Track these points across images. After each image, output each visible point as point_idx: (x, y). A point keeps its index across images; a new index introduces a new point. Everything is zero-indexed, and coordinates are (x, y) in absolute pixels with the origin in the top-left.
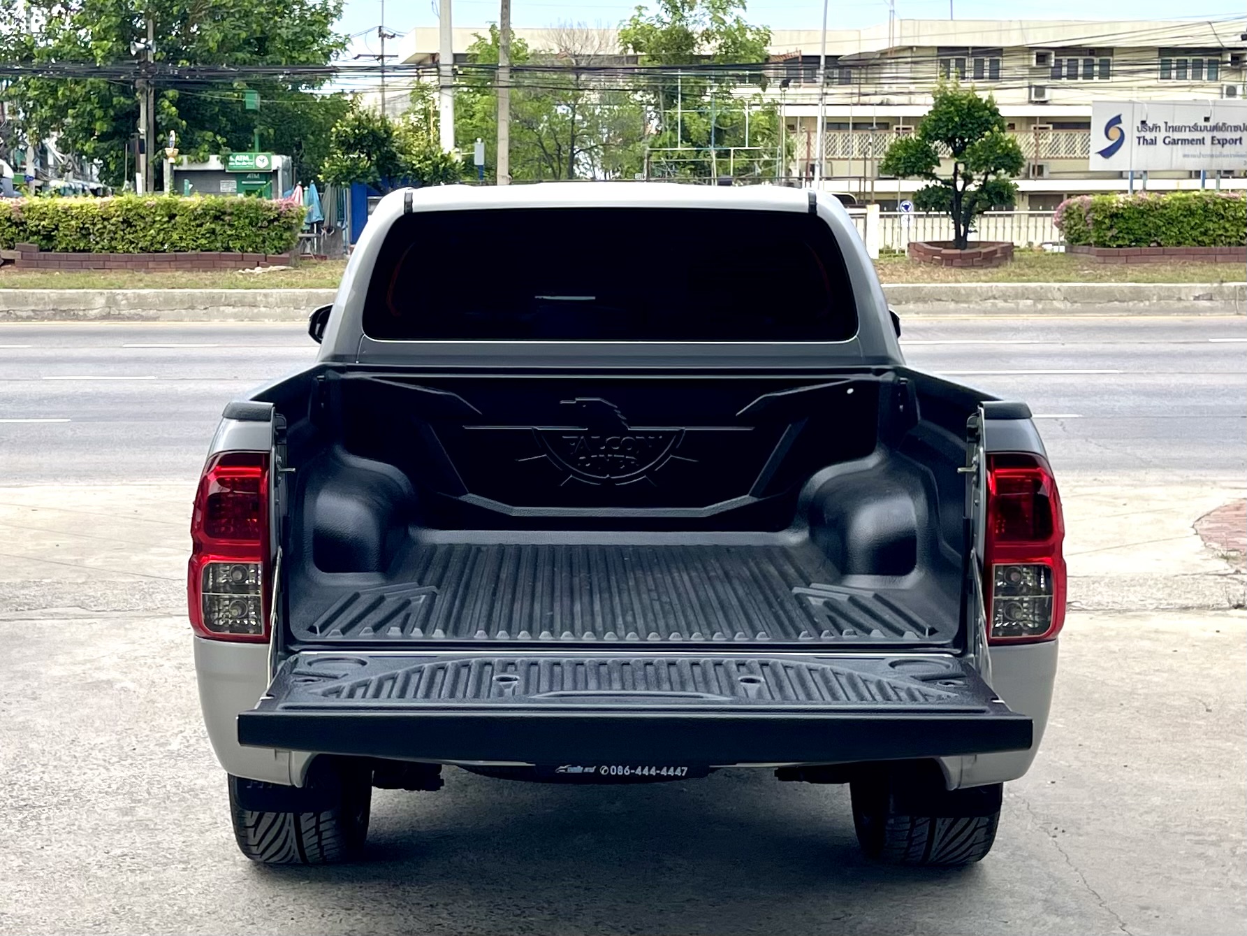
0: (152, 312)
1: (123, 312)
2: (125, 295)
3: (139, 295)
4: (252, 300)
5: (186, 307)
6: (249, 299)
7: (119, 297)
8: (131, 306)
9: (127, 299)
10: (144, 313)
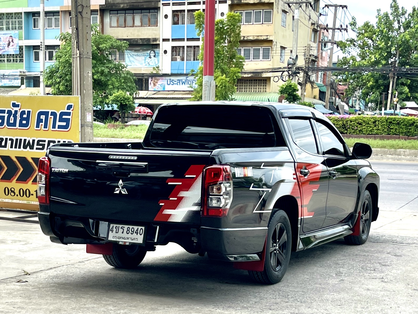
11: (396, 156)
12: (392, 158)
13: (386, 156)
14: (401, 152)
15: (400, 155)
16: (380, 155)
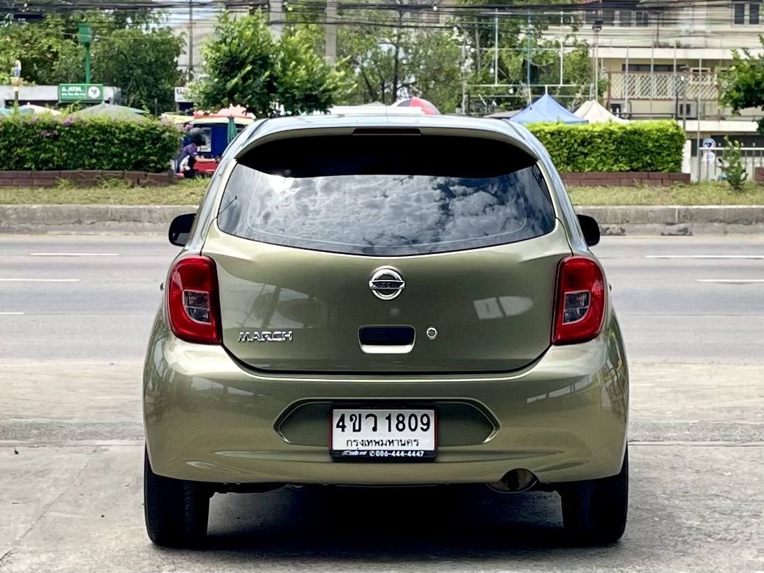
0: (40, 226)
1: (12, 226)
2: (16, 209)
3: (28, 209)
4: (136, 215)
5: (73, 221)
6: (135, 215)
7: (11, 212)
8: (20, 219)
9: (16, 213)
10: (33, 227)
11: (131, 224)
12: (120, 229)
13: (104, 225)
14: (143, 214)
15: (140, 221)
16: (89, 222)
